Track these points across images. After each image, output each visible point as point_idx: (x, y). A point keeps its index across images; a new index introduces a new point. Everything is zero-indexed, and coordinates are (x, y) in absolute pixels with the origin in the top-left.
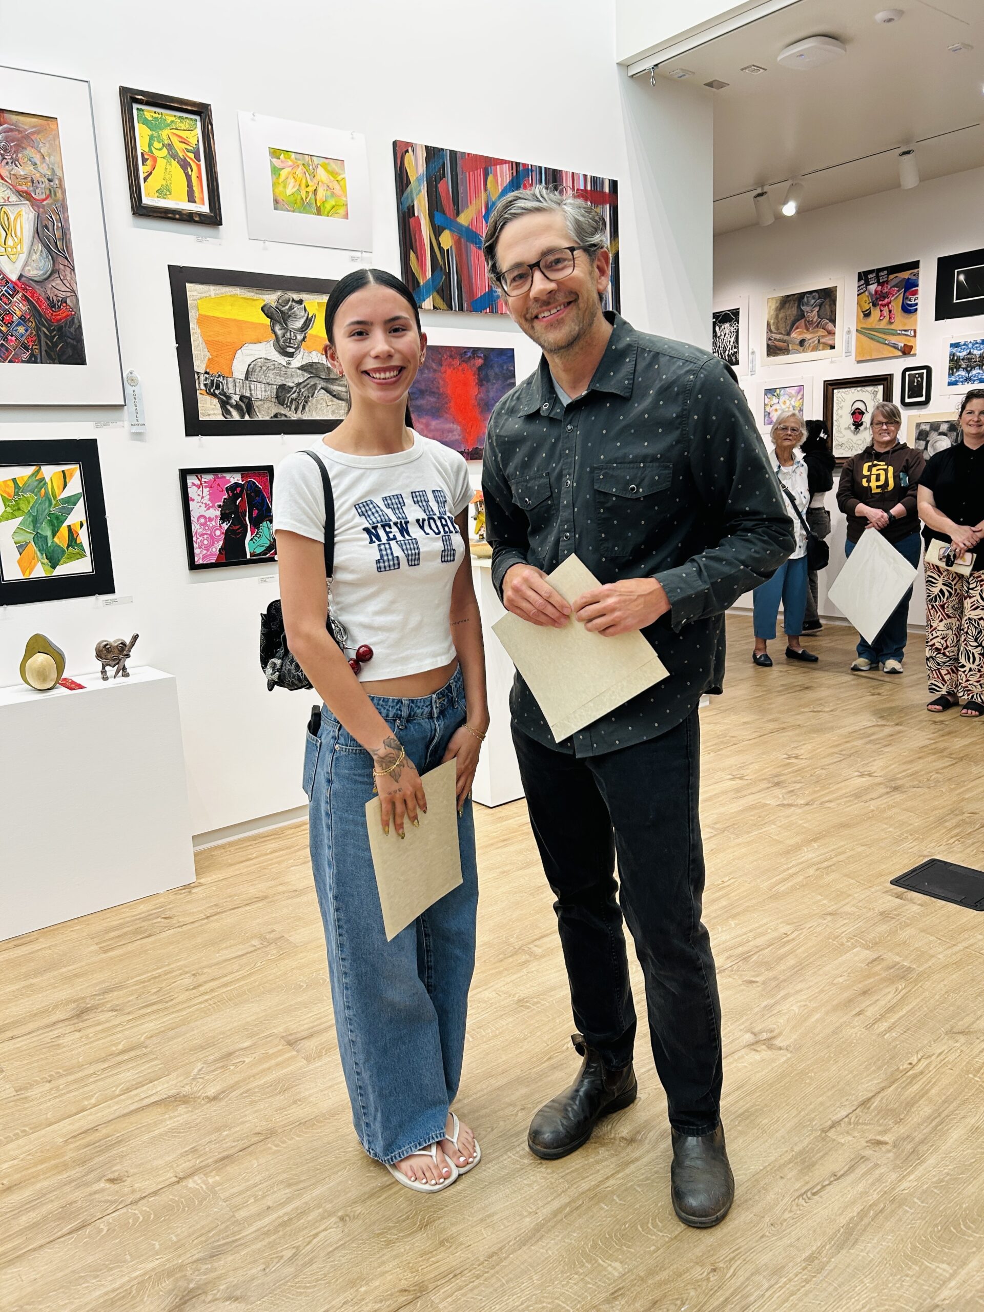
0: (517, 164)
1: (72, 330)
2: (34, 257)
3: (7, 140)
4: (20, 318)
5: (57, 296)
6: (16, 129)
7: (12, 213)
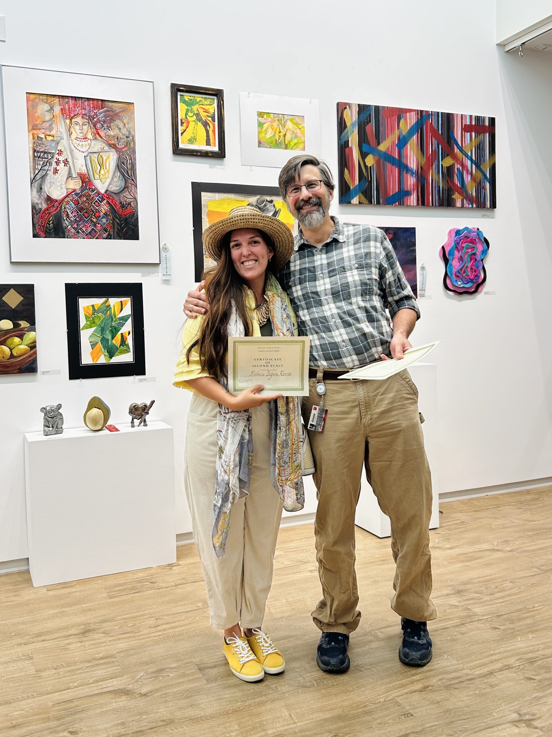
0: (422, 111)
1: (133, 220)
2: (115, 180)
3: (105, 116)
4: (104, 214)
5: (126, 201)
6: (111, 110)
7: (105, 156)
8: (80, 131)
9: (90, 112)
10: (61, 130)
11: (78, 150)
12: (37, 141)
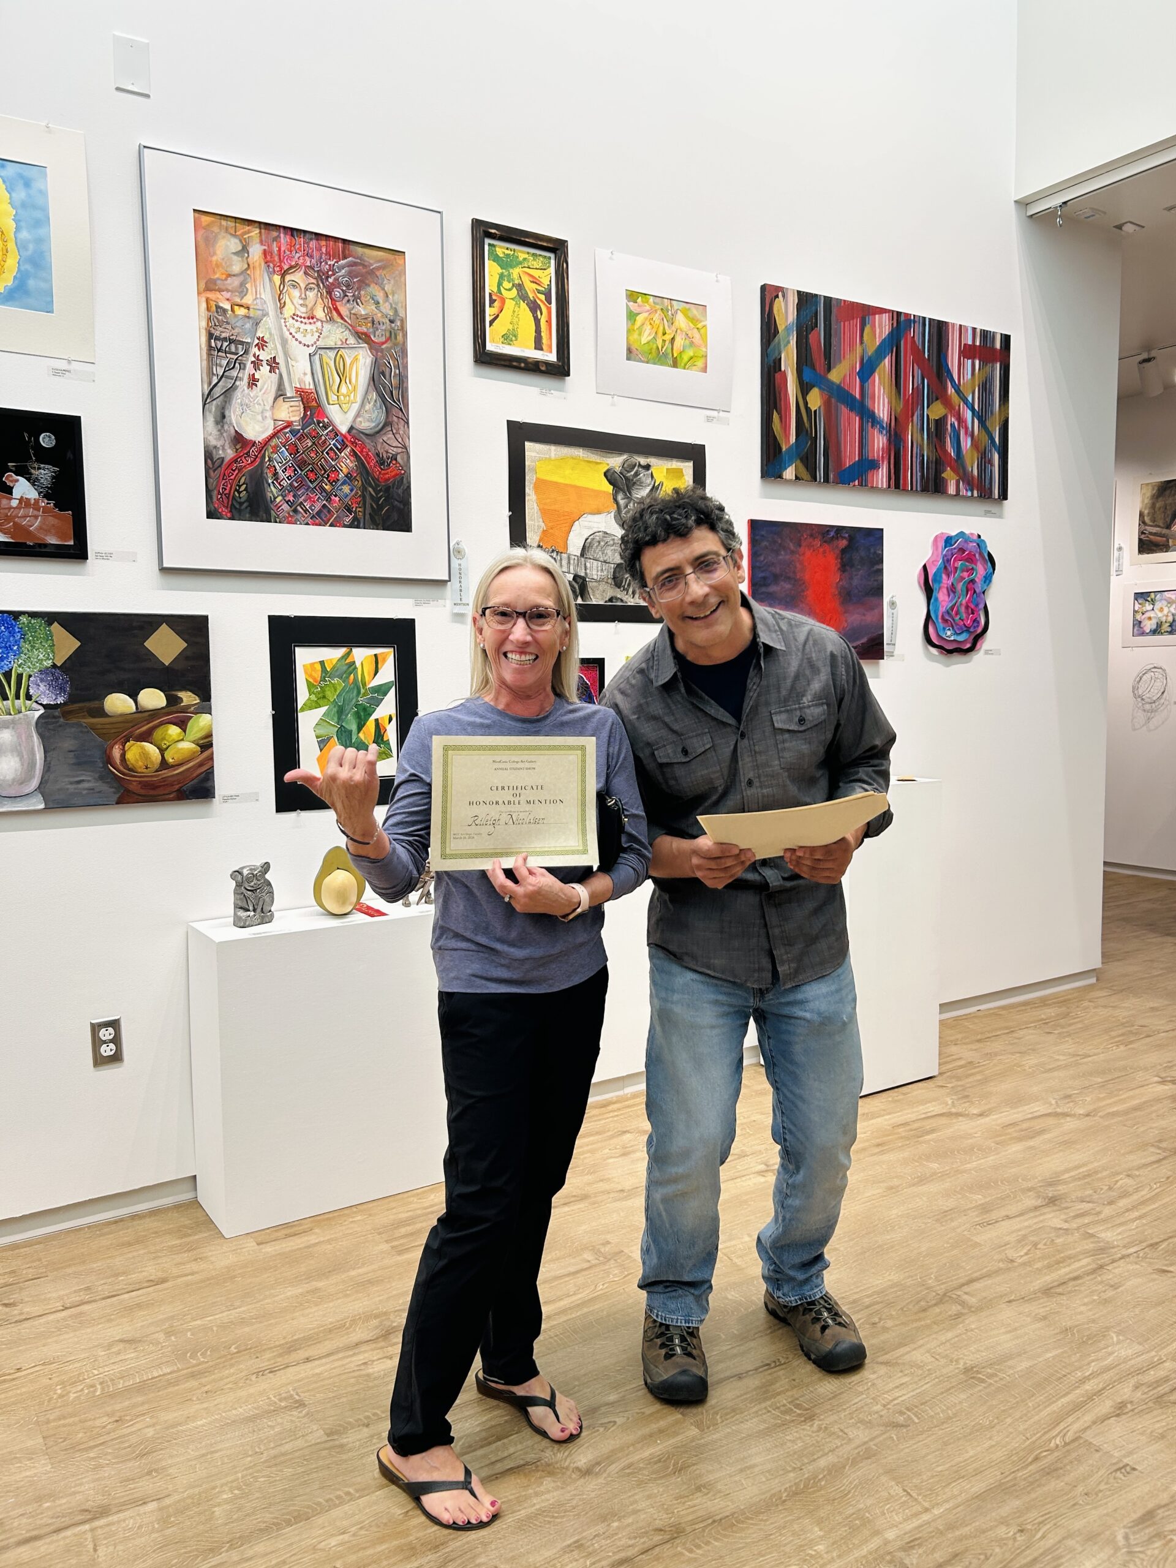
0: (899, 314)
1: (400, 491)
2: (367, 407)
3: (351, 275)
4: (346, 476)
5: (387, 452)
6: (361, 263)
7: (349, 357)
8: (301, 302)
9: (321, 263)
10: (263, 297)
11: (297, 340)
12: (216, 316)
